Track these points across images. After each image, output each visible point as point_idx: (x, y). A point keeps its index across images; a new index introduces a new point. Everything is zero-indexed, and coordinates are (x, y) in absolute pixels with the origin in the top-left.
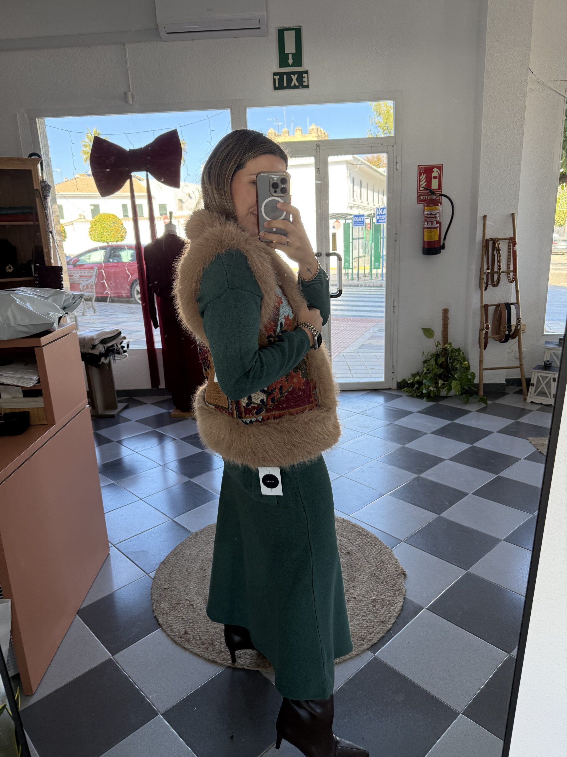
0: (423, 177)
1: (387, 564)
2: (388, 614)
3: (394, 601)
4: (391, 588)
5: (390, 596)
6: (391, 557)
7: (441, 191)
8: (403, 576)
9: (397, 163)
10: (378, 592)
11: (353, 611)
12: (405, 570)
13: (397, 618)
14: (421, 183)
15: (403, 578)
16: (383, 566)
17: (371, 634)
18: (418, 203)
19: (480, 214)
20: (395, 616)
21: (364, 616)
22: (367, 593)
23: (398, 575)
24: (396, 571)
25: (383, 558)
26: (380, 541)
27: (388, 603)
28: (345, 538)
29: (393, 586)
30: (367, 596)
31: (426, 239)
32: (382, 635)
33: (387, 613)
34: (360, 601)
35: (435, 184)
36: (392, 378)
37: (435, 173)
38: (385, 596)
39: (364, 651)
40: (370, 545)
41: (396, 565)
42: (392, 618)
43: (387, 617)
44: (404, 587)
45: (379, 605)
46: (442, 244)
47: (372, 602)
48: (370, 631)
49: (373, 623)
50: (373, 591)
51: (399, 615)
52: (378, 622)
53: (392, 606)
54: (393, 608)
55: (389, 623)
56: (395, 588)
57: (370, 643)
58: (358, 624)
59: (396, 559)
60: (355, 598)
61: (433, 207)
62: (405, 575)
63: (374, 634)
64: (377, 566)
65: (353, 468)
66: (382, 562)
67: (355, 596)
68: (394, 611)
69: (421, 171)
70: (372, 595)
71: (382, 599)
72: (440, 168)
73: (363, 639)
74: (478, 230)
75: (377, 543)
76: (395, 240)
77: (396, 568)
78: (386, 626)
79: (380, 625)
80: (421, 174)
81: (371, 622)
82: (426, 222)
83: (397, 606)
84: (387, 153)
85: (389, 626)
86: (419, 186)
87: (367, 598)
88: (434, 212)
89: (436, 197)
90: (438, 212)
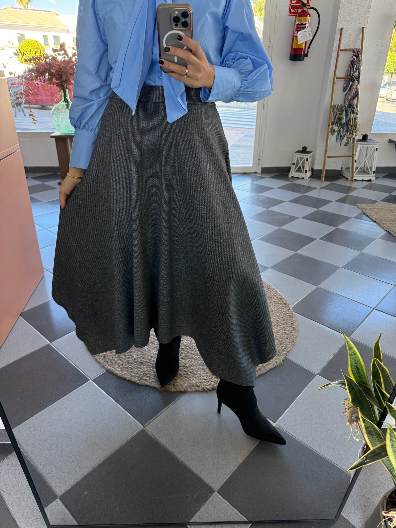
7: (309, 6)
18: (289, 15)
19: (339, 27)
31: (294, 47)
36: (259, 164)
46: (306, 53)
61: (303, 18)
74: (335, 41)
76: (269, 47)
82: (296, 32)
88: (304, 23)
89: (305, 9)
90: (307, 22)
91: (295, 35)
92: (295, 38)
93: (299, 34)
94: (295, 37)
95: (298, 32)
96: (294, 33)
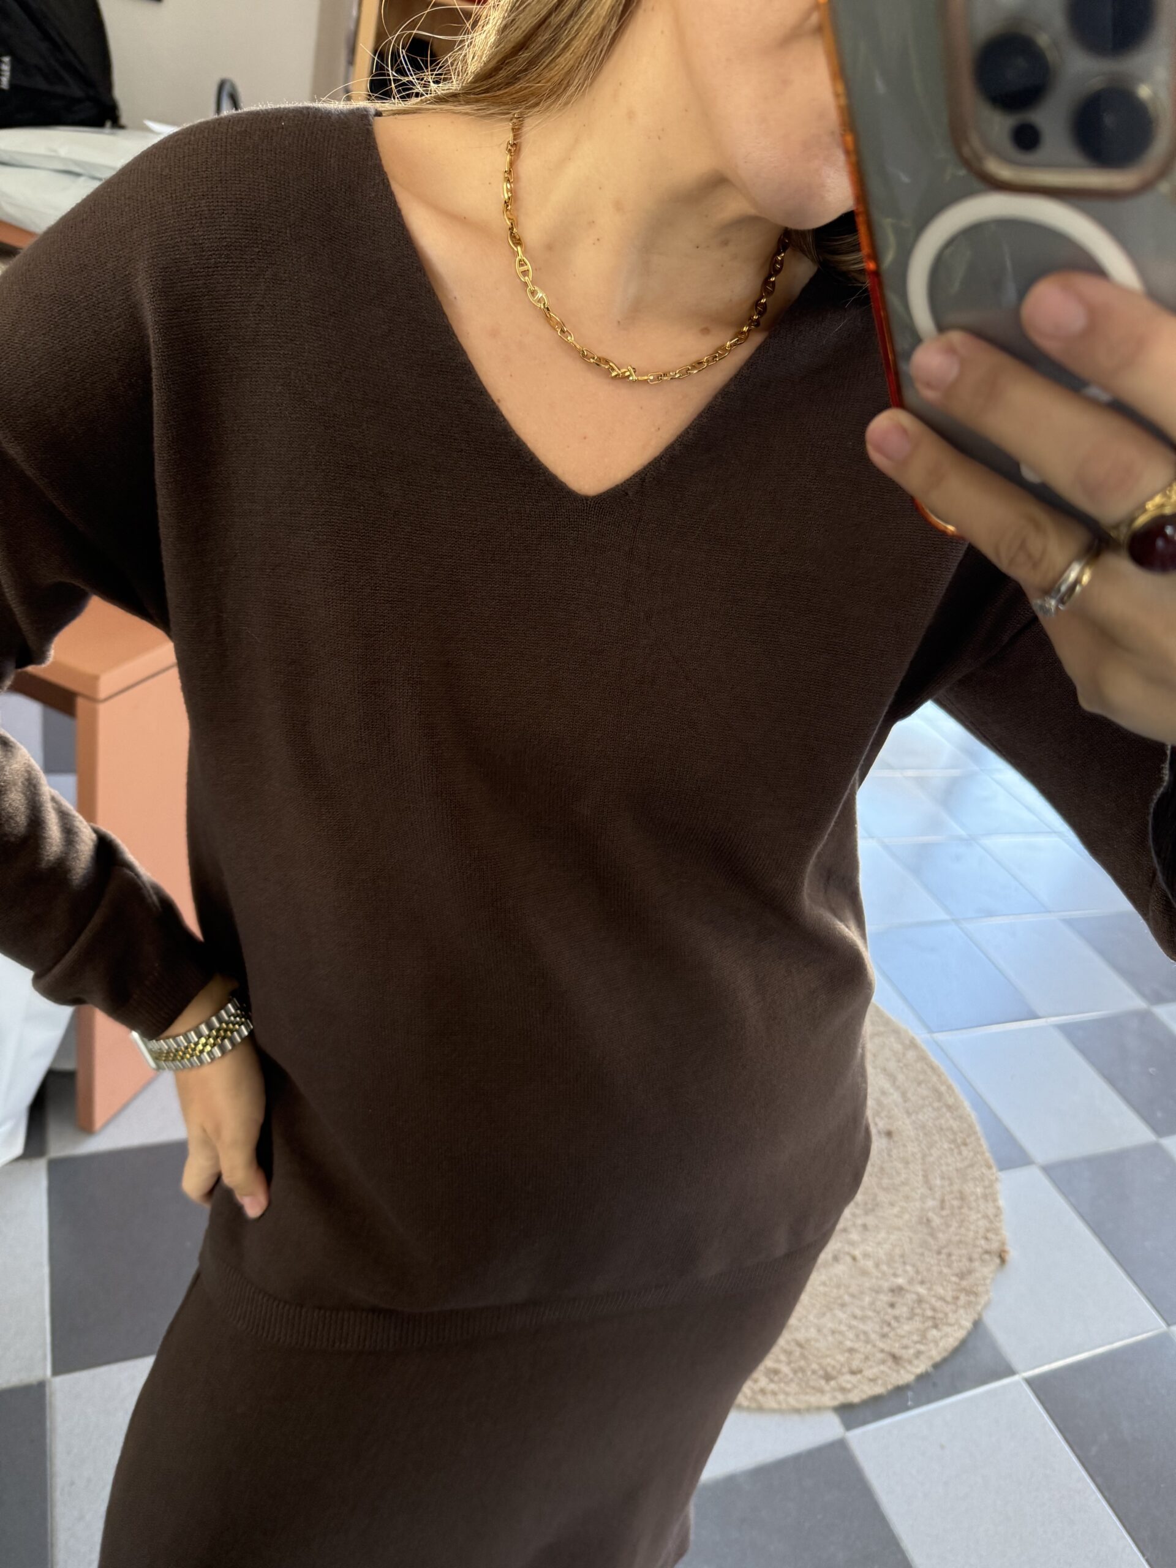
1: (970, 1209)
2: (916, 1343)
3: (946, 1314)
4: (954, 1279)
5: (942, 1299)
6: (990, 1196)
8: (998, 1261)
10: (918, 1272)
11: (835, 1291)
12: (1008, 1248)
13: (936, 1366)
15: (992, 1267)
16: (960, 1208)
17: (853, 1373)
20: (931, 1358)
21: (855, 1317)
22: (890, 1261)
23: (987, 1252)
24: (986, 1239)
25: (969, 1187)
26: (978, 1139)
27: (929, 1313)
28: (898, 1088)
29: (962, 1276)
30: (884, 1268)
32: (878, 1389)
33: (915, 1338)
34: (864, 1273)
38: (930, 1289)
39: (819, 1409)
40: (951, 1137)
41: (991, 1222)
42: (922, 1357)
43: (911, 1351)
44: (987, 1292)
45: (905, 1309)
47: (892, 1291)
48: (855, 1364)
49: (869, 1347)
50: (904, 1263)
51: (945, 1360)
52: (882, 1351)
53: (936, 1326)
54: (934, 1332)
55: (909, 1367)
56: (964, 1283)
57: (841, 1399)
58: (833, 1332)
59: (998, 1208)
60: (854, 1259)
62: (1003, 1260)
63: (859, 1376)
64: (943, 1201)
65: (990, 914)
66: (962, 1197)
67: (857, 1253)
68: (936, 1342)
70: (900, 1272)
71: (918, 1294)
73: (828, 1378)
75: (968, 1141)
77: (988, 1230)
78: (898, 1372)
79: (883, 1362)
81: (867, 1341)
83: (946, 1335)
85: (906, 1376)
87: (884, 1274)
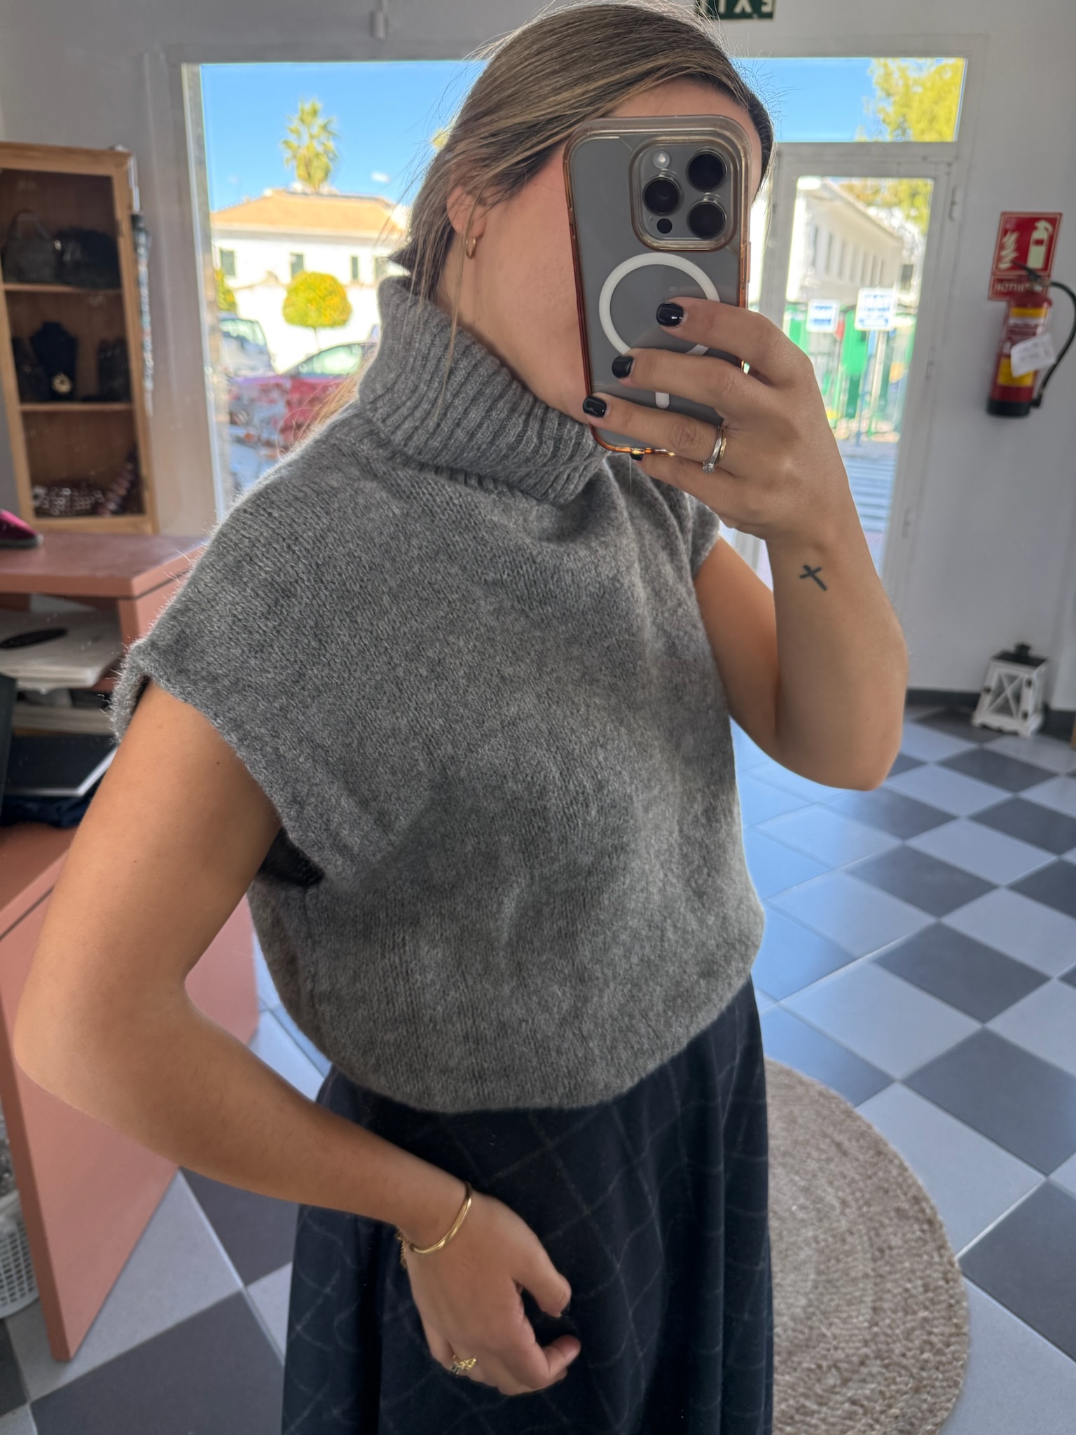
0: (1011, 239)
7: (1049, 276)
9: (953, 203)
14: (1004, 253)
18: (990, 299)
31: (1002, 380)
35: (1035, 258)
37: (1041, 232)
46: (1035, 395)
61: (1030, 311)
69: (1008, 226)
72: (1053, 221)
76: (928, 378)
80: (1005, 232)
82: (1008, 344)
84: (935, 179)
86: (999, 259)
88: (1032, 322)
89: (1038, 288)
90: (1042, 321)
91: (1006, 351)
92: (1004, 361)
93: (1018, 354)
94: (1002, 357)
95: (1014, 343)
96: (1002, 348)
